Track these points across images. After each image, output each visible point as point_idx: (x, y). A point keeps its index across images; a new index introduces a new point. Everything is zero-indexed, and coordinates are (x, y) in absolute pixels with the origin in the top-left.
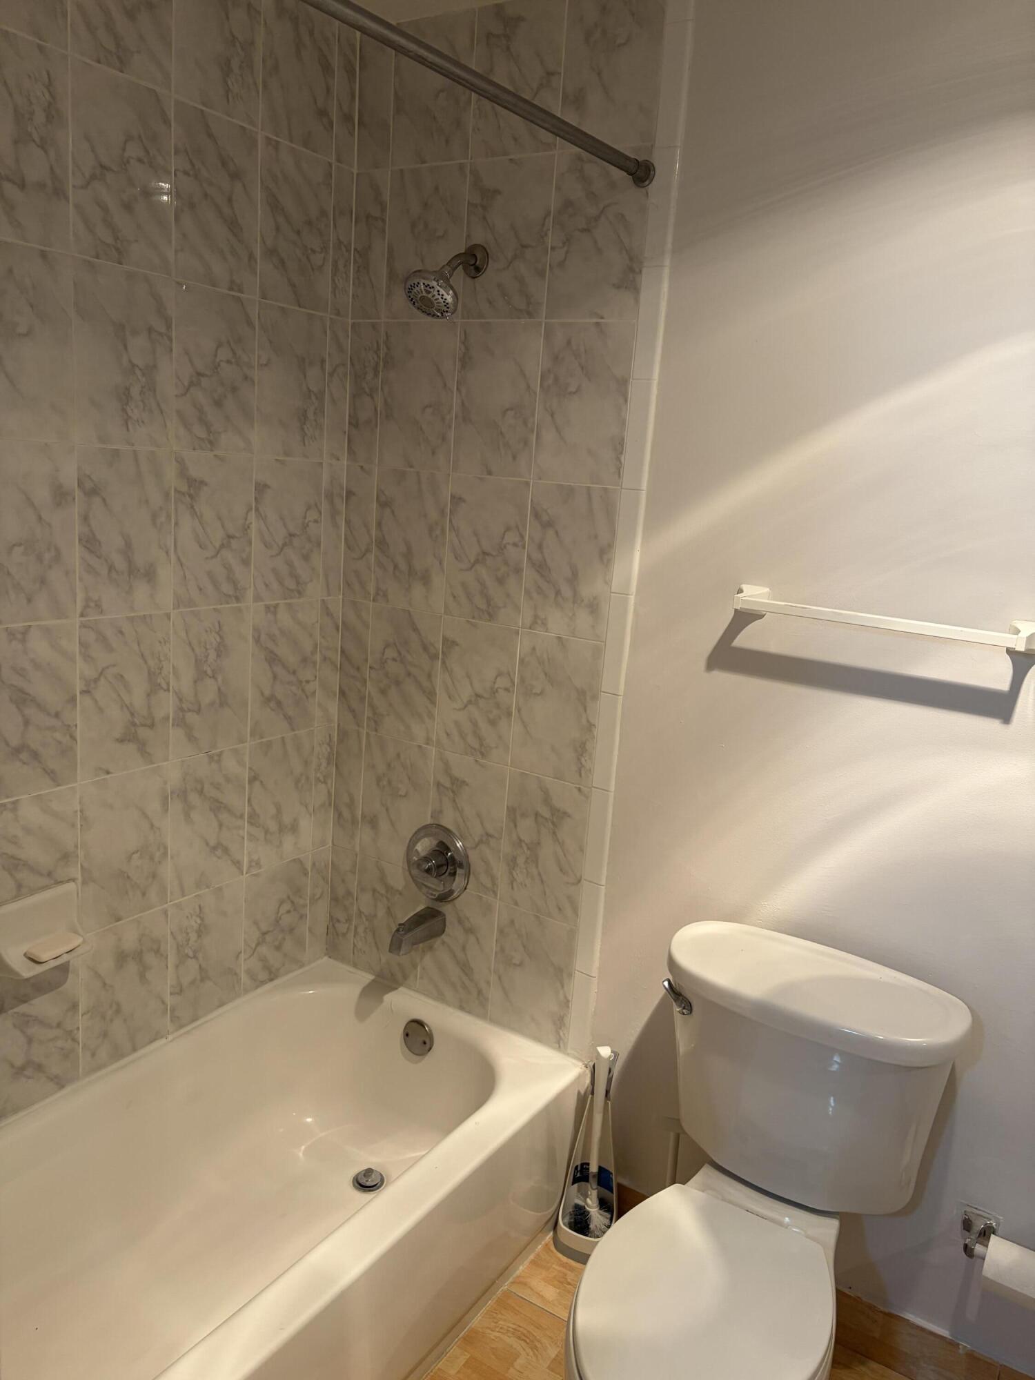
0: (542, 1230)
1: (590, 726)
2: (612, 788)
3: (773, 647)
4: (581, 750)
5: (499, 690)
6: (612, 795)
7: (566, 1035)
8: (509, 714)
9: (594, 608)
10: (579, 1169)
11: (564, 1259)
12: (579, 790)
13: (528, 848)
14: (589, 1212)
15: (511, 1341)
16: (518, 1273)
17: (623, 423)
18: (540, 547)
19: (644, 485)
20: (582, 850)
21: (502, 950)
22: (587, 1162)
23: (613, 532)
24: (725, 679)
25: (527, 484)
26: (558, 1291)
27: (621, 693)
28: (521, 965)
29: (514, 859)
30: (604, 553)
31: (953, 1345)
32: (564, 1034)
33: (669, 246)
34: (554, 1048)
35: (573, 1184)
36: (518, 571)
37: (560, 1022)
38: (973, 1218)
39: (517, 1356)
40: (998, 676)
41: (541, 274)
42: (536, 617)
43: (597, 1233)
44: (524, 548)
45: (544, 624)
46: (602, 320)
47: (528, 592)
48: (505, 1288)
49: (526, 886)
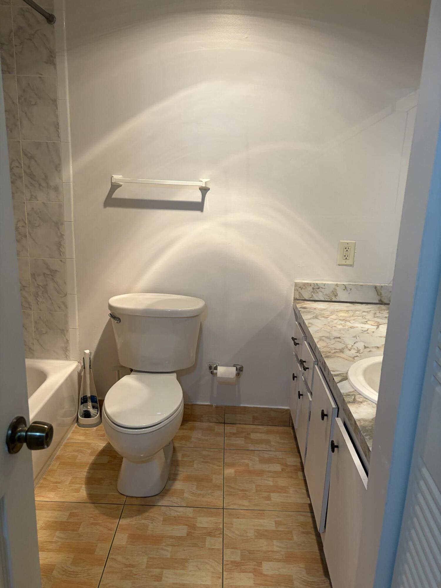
0: (73, 423)
1: (62, 235)
2: (74, 257)
3: (127, 196)
4: (59, 245)
5: (20, 227)
6: (75, 260)
7: (69, 353)
8: (26, 236)
9: (56, 189)
10: (83, 399)
11: (84, 428)
12: (61, 261)
13: (43, 288)
14: (89, 411)
15: (74, 453)
16: (68, 437)
17: (57, 117)
18: (29, 167)
19: (70, 141)
20: (65, 283)
21: (37, 329)
22: (86, 395)
23: (60, 158)
24: (111, 210)
25: (19, 142)
26: (85, 437)
27: (73, 220)
28: (46, 333)
29: (37, 293)
30: (58, 168)
31: (210, 406)
32: (68, 353)
33: (65, 48)
34: (65, 360)
35: (81, 404)
36: (20, 177)
37: (66, 350)
38: (211, 365)
39: (77, 456)
40: (197, 197)
41: (12, 56)
42: (32, 195)
43: (94, 416)
44: (22, 168)
45: (36, 198)
46: (42, 76)
47: (26, 186)
48: (65, 441)
49: (44, 302)
